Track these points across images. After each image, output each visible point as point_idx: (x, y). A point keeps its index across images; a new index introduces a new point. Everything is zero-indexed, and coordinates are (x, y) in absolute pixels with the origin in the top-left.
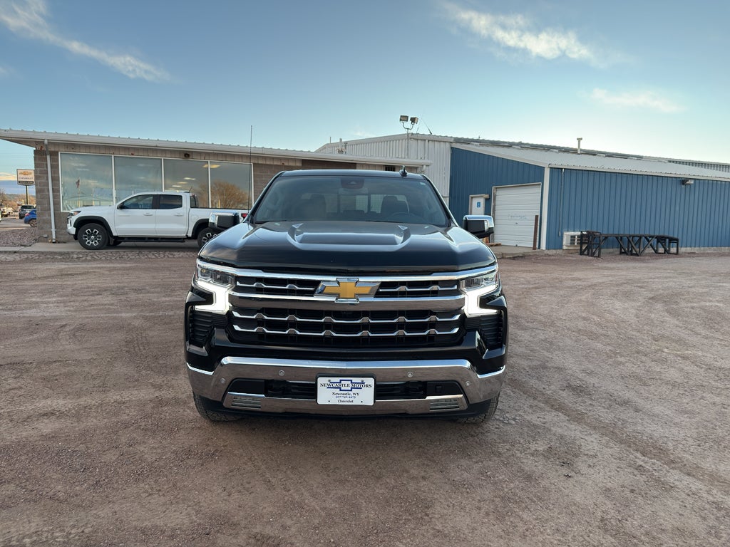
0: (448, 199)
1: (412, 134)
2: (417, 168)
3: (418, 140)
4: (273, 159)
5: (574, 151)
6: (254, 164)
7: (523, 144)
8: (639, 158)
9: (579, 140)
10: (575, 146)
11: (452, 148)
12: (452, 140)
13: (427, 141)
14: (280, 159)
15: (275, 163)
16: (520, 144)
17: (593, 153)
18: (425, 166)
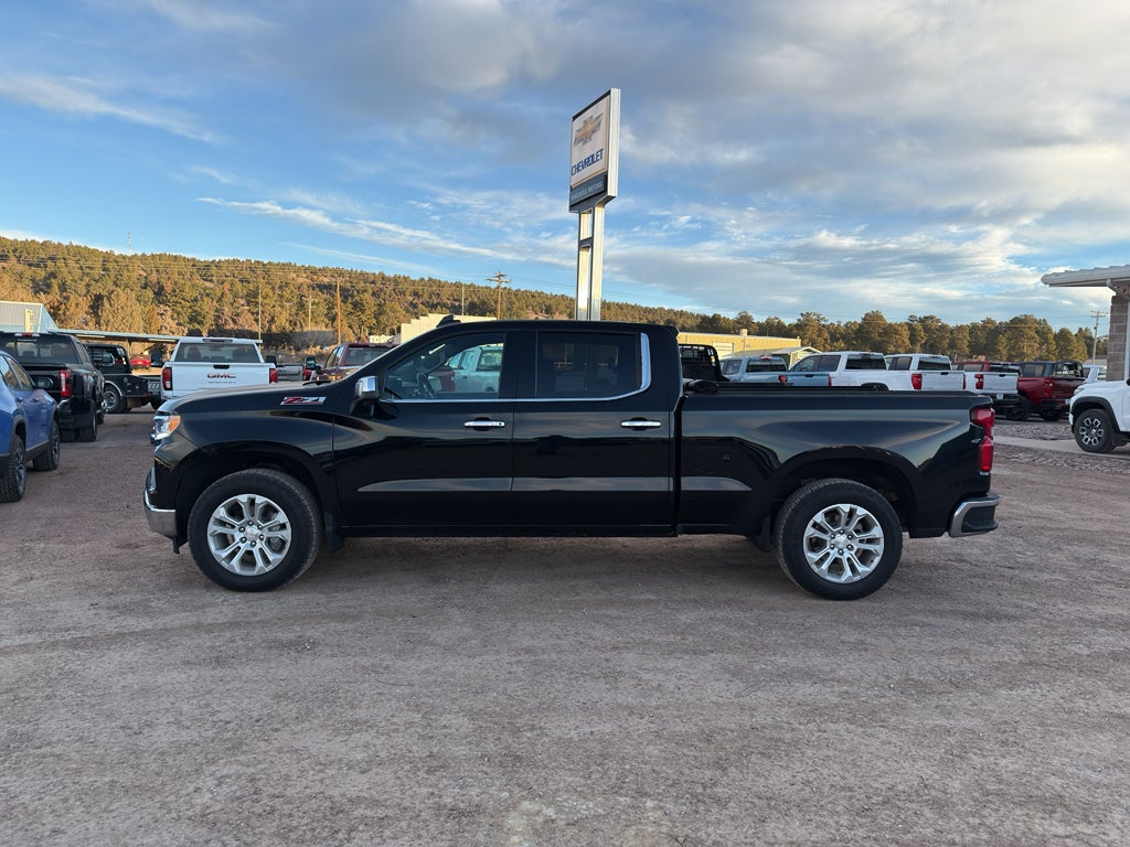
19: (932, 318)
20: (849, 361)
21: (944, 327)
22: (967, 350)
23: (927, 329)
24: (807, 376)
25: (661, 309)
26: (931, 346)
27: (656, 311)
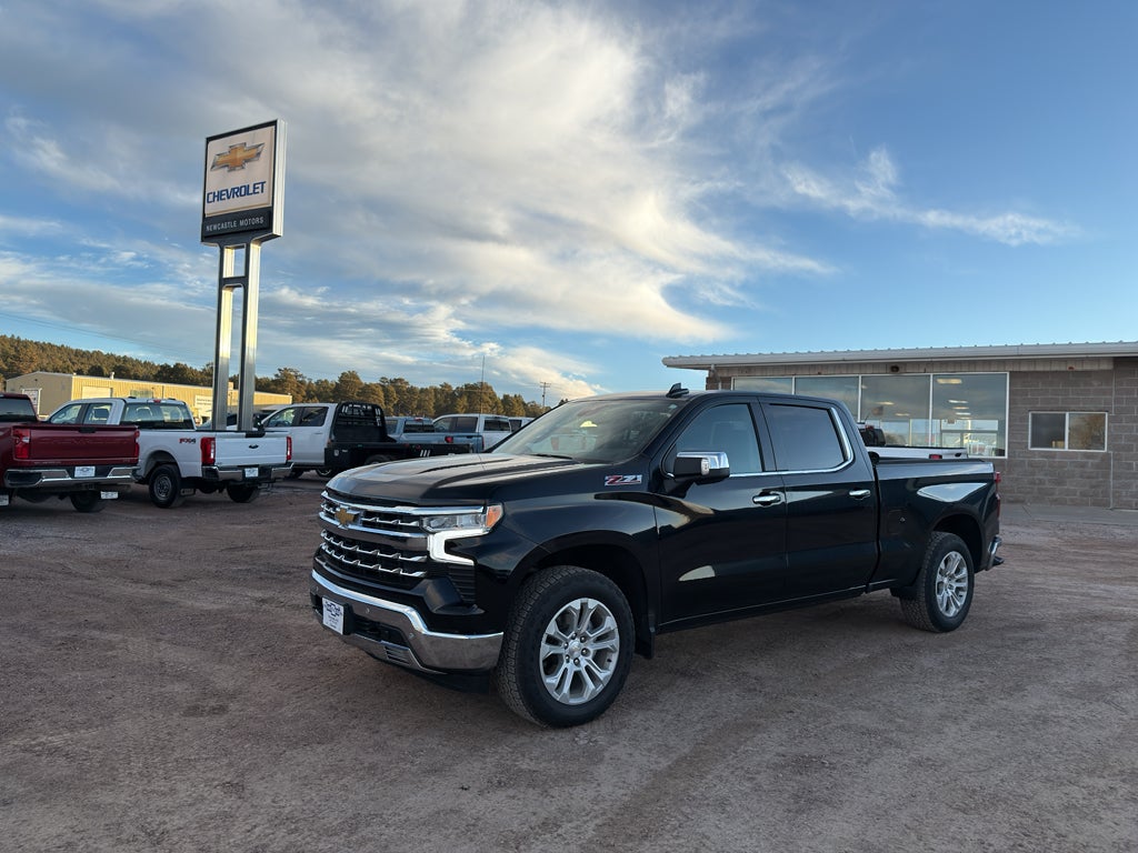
4: (1050, 361)
6: (1011, 372)
14: (1065, 360)
15: (1055, 368)
19: (401, 380)
20: (486, 422)
21: (412, 390)
22: (433, 411)
23: (398, 391)
24: (468, 437)
25: (98, 353)
26: (402, 407)
27: (92, 355)
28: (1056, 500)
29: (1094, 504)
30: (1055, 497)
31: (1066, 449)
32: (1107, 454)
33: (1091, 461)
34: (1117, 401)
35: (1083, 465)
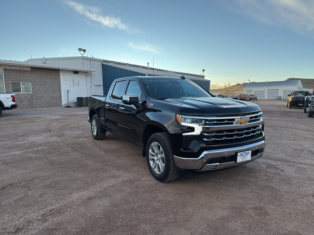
0: (103, 86)
1: (85, 57)
2: (88, 72)
3: (87, 60)
4: (15, 66)
5: (146, 68)
6: (3, 69)
7: (129, 64)
8: (167, 71)
9: (148, 63)
10: (147, 66)
11: (102, 64)
12: (102, 61)
13: (91, 60)
14: (19, 66)
15: (16, 68)
16: (128, 64)
17: (153, 69)
18: (93, 72)
28: (21, 108)
29: (30, 108)
30: (21, 107)
31: (22, 93)
32: (32, 94)
33: (29, 96)
34: (33, 79)
35: (27, 97)
